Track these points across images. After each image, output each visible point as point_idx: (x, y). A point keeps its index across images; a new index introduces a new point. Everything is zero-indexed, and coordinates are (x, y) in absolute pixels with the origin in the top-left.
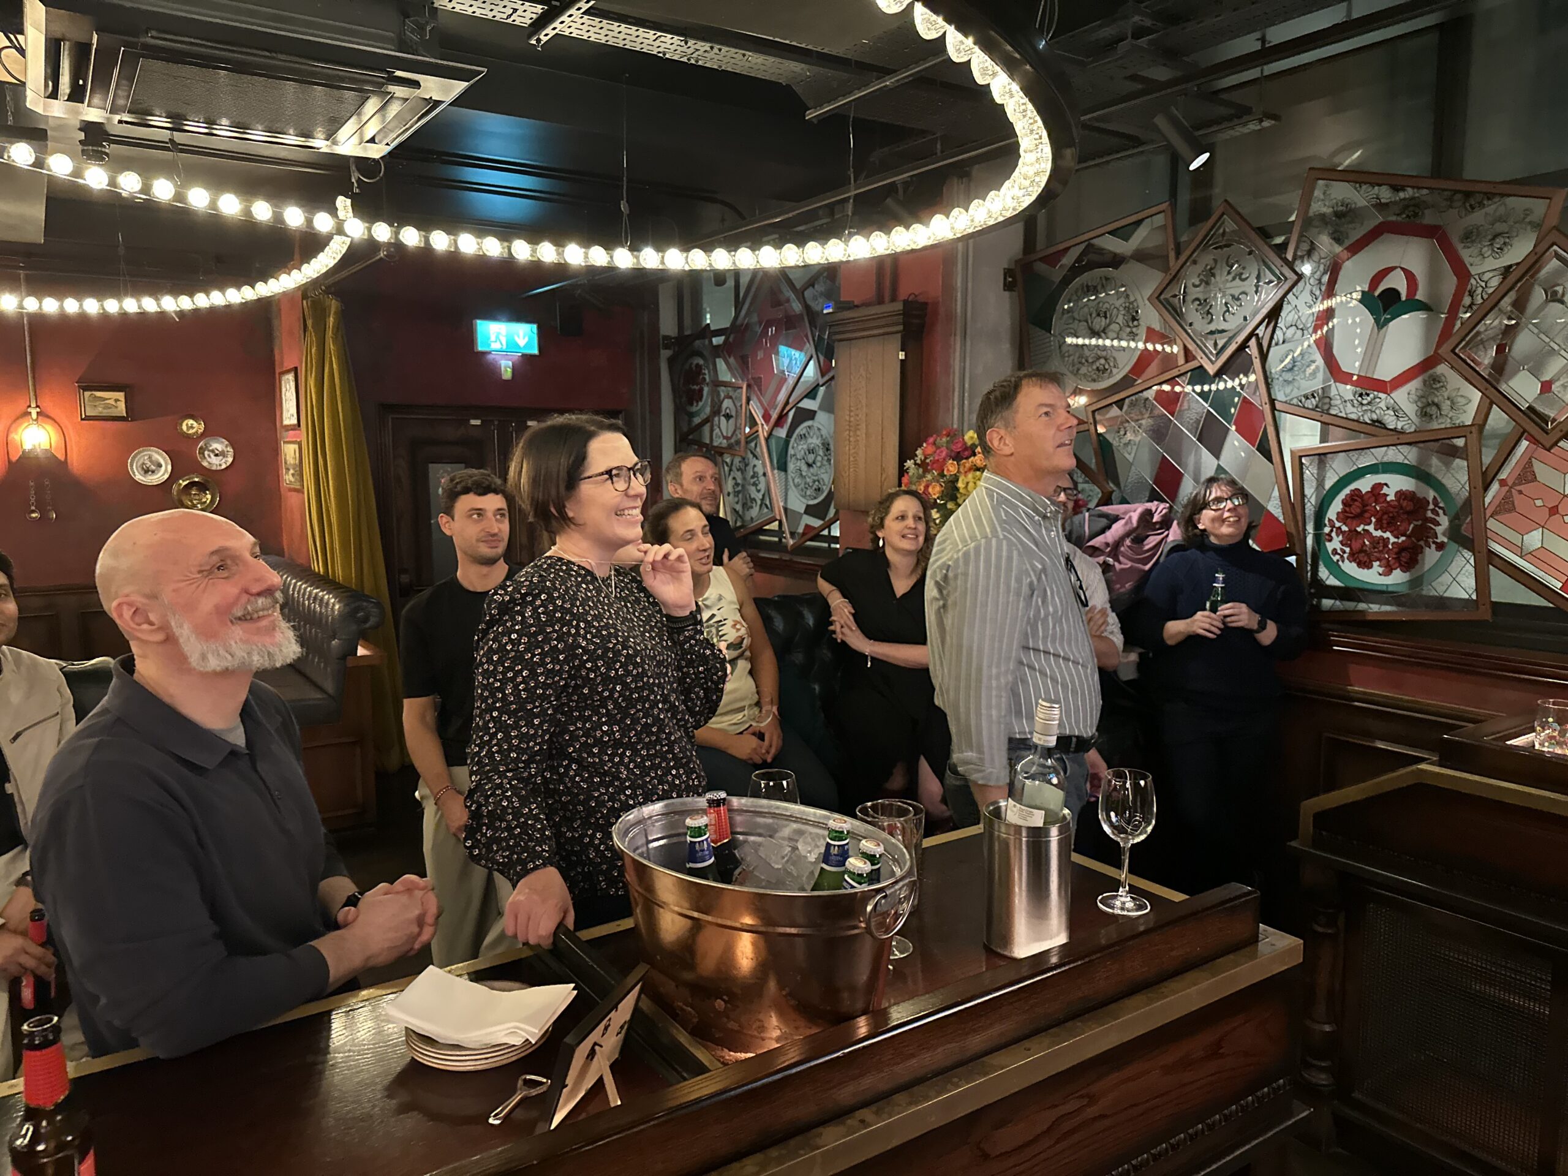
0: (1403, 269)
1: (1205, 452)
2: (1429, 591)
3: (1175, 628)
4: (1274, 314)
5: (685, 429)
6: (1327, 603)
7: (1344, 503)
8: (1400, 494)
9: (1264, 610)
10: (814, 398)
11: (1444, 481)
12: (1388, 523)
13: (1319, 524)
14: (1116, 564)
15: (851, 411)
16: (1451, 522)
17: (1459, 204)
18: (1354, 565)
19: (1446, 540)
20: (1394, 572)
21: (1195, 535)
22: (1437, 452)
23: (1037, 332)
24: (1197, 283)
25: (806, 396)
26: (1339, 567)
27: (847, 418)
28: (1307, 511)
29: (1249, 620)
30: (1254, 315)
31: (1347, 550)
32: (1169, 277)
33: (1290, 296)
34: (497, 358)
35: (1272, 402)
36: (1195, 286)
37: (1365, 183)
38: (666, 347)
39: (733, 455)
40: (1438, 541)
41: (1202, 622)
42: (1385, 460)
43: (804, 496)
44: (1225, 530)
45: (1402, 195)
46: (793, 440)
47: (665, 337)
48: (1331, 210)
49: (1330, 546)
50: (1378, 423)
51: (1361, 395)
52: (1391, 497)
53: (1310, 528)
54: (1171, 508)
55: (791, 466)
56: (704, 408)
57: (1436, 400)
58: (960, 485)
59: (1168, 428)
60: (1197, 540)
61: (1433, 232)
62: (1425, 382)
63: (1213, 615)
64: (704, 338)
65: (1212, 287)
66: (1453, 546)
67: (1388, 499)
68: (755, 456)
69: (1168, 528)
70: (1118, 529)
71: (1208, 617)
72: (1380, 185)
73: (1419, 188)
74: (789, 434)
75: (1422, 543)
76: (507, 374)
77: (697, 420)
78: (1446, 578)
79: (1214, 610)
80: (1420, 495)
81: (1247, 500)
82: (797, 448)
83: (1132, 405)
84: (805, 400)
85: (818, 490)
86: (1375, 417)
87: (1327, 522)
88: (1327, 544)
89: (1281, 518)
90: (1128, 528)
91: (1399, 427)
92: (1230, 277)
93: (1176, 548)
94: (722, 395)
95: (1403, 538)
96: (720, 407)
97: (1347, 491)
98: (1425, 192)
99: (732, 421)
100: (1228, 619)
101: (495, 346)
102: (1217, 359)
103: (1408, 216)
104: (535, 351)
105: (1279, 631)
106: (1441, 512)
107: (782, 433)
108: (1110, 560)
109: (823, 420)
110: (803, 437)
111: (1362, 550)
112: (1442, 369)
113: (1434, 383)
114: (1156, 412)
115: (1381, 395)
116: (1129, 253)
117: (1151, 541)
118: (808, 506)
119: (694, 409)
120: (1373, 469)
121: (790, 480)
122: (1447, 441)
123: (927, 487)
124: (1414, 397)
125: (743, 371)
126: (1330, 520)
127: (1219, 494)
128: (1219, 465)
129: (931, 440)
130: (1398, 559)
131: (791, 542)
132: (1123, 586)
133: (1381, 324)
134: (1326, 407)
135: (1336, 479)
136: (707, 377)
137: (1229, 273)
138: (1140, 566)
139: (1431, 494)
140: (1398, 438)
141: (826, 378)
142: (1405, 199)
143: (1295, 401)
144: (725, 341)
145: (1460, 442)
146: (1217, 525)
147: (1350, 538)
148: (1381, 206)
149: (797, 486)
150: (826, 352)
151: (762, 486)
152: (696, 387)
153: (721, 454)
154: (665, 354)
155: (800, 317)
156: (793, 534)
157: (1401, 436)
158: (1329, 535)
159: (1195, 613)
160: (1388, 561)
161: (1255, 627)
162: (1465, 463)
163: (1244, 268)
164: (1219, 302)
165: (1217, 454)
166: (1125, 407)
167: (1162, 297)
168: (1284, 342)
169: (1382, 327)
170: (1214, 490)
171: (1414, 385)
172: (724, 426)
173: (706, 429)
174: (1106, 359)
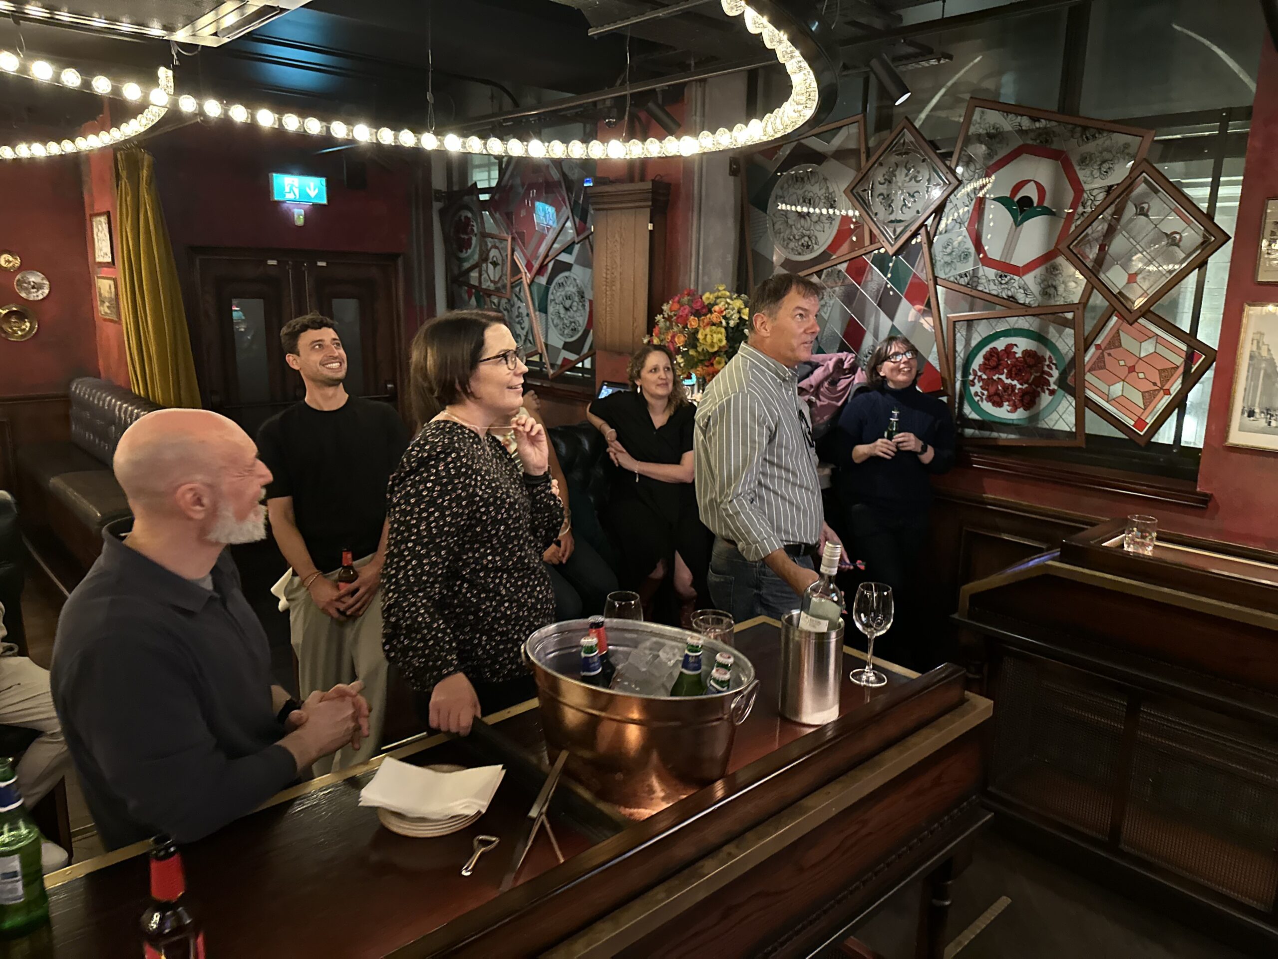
0: (1035, 182)
1: (882, 314)
2: (1043, 425)
3: (862, 450)
4: (939, 211)
5: (456, 272)
6: (969, 432)
7: (985, 357)
8: (1026, 353)
9: (925, 438)
10: (570, 253)
11: (1057, 344)
12: (1016, 374)
13: (965, 374)
14: (817, 401)
15: (607, 269)
16: (1061, 374)
17: (1078, 135)
18: (990, 404)
19: (1056, 388)
20: (1019, 410)
21: (878, 381)
22: (1054, 322)
23: (757, 212)
24: (883, 181)
25: (564, 251)
26: (979, 405)
27: (604, 275)
28: (957, 363)
29: (916, 445)
30: (925, 210)
31: (986, 393)
32: (860, 176)
33: (952, 197)
34: (291, 206)
35: (935, 278)
36: (880, 183)
37: (1011, 113)
38: (438, 200)
39: (500, 298)
40: (1051, 388)
41: (881, 447)
42: (1016, 326)
43: (562, 335)
44: (901, 377)
45: (1037, 125)
46: (552, 287)
47: (438, 192)
48: (985, 131)
49: (973, 390)
50: (1012, 299)
51: (1001, 276)
52: (1019, 355)
53: (959, 376)
54: (856, 356)
55: (551, 309)
56: (472, 254)
57: (1054, 283)
58: (700, 336)
59: (856, 294)
60: (878, 384)
61: (1059, 157)
62: (1047, 269)
63: (889, 442)
64: (472, 194)
65: (893, 185)
66: (1061, 392)
67: (1017, 356)
68: (519, 299)
69: (854, 374)
70: (819, 373)
71: (886, 443)
72: (1022, 115)
73: (1050, 120)
74: (550, 282)
75: (1039, 389)
76: (300, 221)
77: (467, 265)
78: (1055, 416)
79: (890, 438)
80: (1040, 354)
81: (916, 354)
82: (556, 294)
83: (828, 275)
84: (563, 254)
85: (574, 330)
86: (1010, 294)
87: (971, 371)
88: (971, 388)
89: (938, 368)
90: (826, 374)
91: (1027, 302)
92: (907, 179)
93: (861, 390)
94: (490, 245)
95: (1026, 386)
96: (488, 255)
97: (987, 349)
98: (1054, 124)
99: (499, 268)
100: (901, 445)
101: (289, 196)
102: (895, 243)
103: (1041, 142)
104: (325, 202)
105: (935, 453)
106: (1054, 367)
107: (543, 280)
108: (813, 398)
109: (578, 272)
110: (561, 285)
111: (996, 393)
112: (1061, 260)
113: (1053, 271)
114: (846, 282)
115: (1016, 278)
116: (830, 154)
117: (843, 384)
118: (566, 344)
119: (463, 255)
120: (1006, 333)
121: (550, 320)
122: (1061, 314)
123: (673, 337)
124: (1039, 281)
125: (508, 226)
126: (974, 370)
127: (897, 350)
128: (893, 326)
129: (677, 299)
130: (1021, 401)
131: (551, 372)
132: (822, 418)
133: (1018, 223)
134: (974, 285)
135: (979, 339)
136: (475, 229)
137: (907, 175)
138: (834, 402)
139: (1048, 354)
140: (1025, 310)
141: (581, 237)
142: (1039, 128)
143: (952, 279)
144: (491, 198)
145: (1070, 316)
146: (895, 374)
147: (986, 385)
148: (1021, 132)
149: (556, 326)
150: (581, 214)
151: (526, 324)
152: (466, 237)
153: (489, 296)
154: (437, 206)
155: (557, 184)
156: (553, 366)
157: (1029, 309)
158: (973, 381)
159: (876, 440)
160: (1015, 402)
161: (919, 450)
162: (1072, 331)
163: (918, 172)
164: (899, 197)
165: (892, 318)
166: (823, 277)
167: (854, 191)
168: (946, 232)
169: (1019, 225)
170: (893, 347)
171: (1038, 271)
172: (492, 272)
173: (474, 274)
174: (809, 238)
